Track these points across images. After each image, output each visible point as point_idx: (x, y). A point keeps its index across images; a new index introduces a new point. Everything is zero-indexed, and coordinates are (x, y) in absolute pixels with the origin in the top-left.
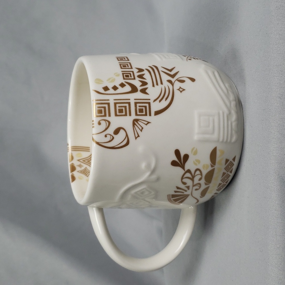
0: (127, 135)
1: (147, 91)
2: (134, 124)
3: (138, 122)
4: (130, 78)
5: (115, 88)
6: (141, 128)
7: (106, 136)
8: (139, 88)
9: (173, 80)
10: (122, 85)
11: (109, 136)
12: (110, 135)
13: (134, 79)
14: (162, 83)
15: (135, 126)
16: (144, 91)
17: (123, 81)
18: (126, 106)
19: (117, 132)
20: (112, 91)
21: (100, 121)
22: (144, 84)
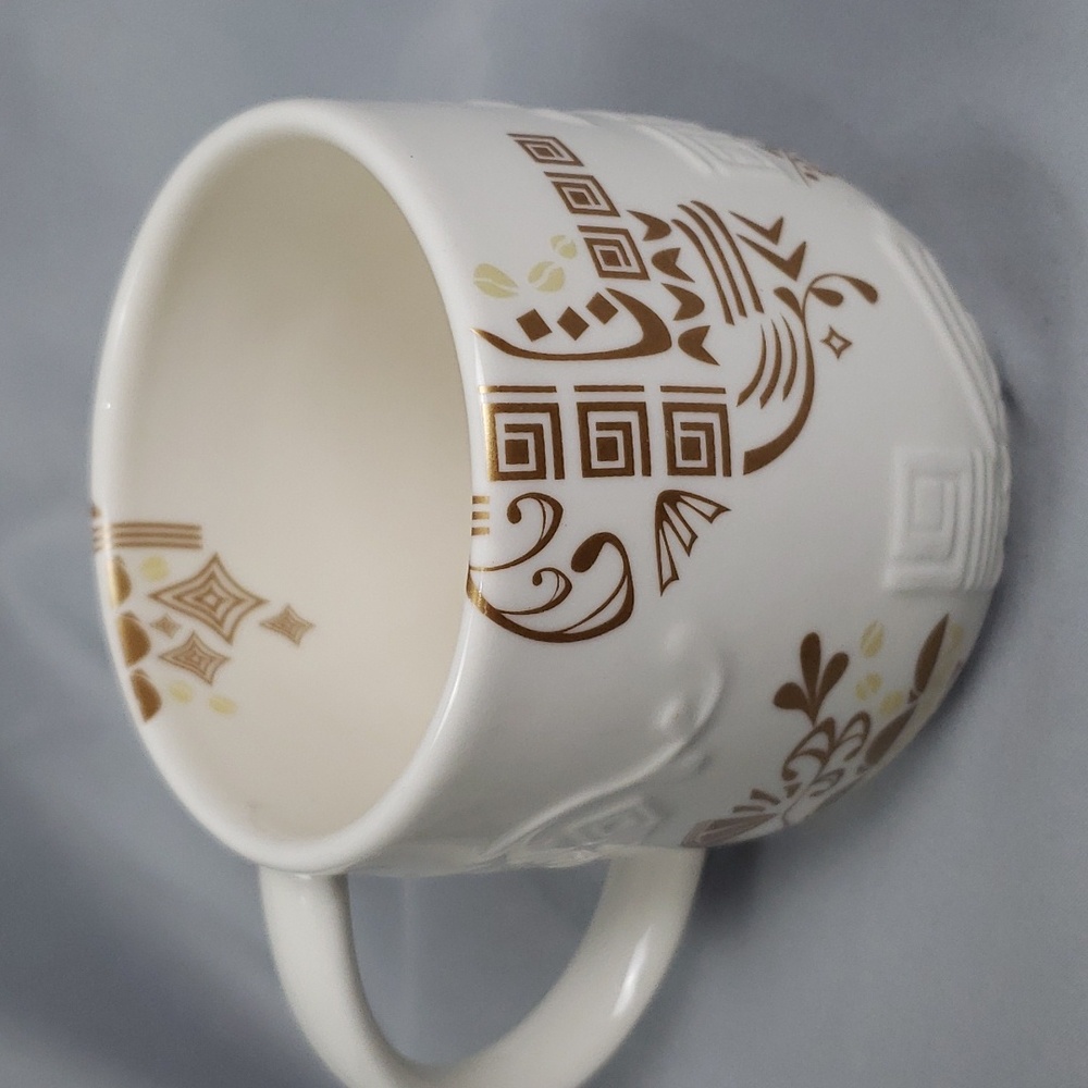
0: (627, 573)
1: (709, 344)
2: (661, 517)
3: (680, 506)
4: (624, 268)
5: (573, 324)
6: (687, 537)
7: (537, 579)
8: (676, 329)
9: (798, 288)
10: (602, 309)
11: (549, 579)
12: (558, 573)
13: (644, 275)
14: (759, 307)
15: (666, 526)
16: (694, 344)
17: (601, 286)
18: (629, 424)
19: (585, 557)
20: (559, 340)
21: (520, 504)
22: (691, 305)
